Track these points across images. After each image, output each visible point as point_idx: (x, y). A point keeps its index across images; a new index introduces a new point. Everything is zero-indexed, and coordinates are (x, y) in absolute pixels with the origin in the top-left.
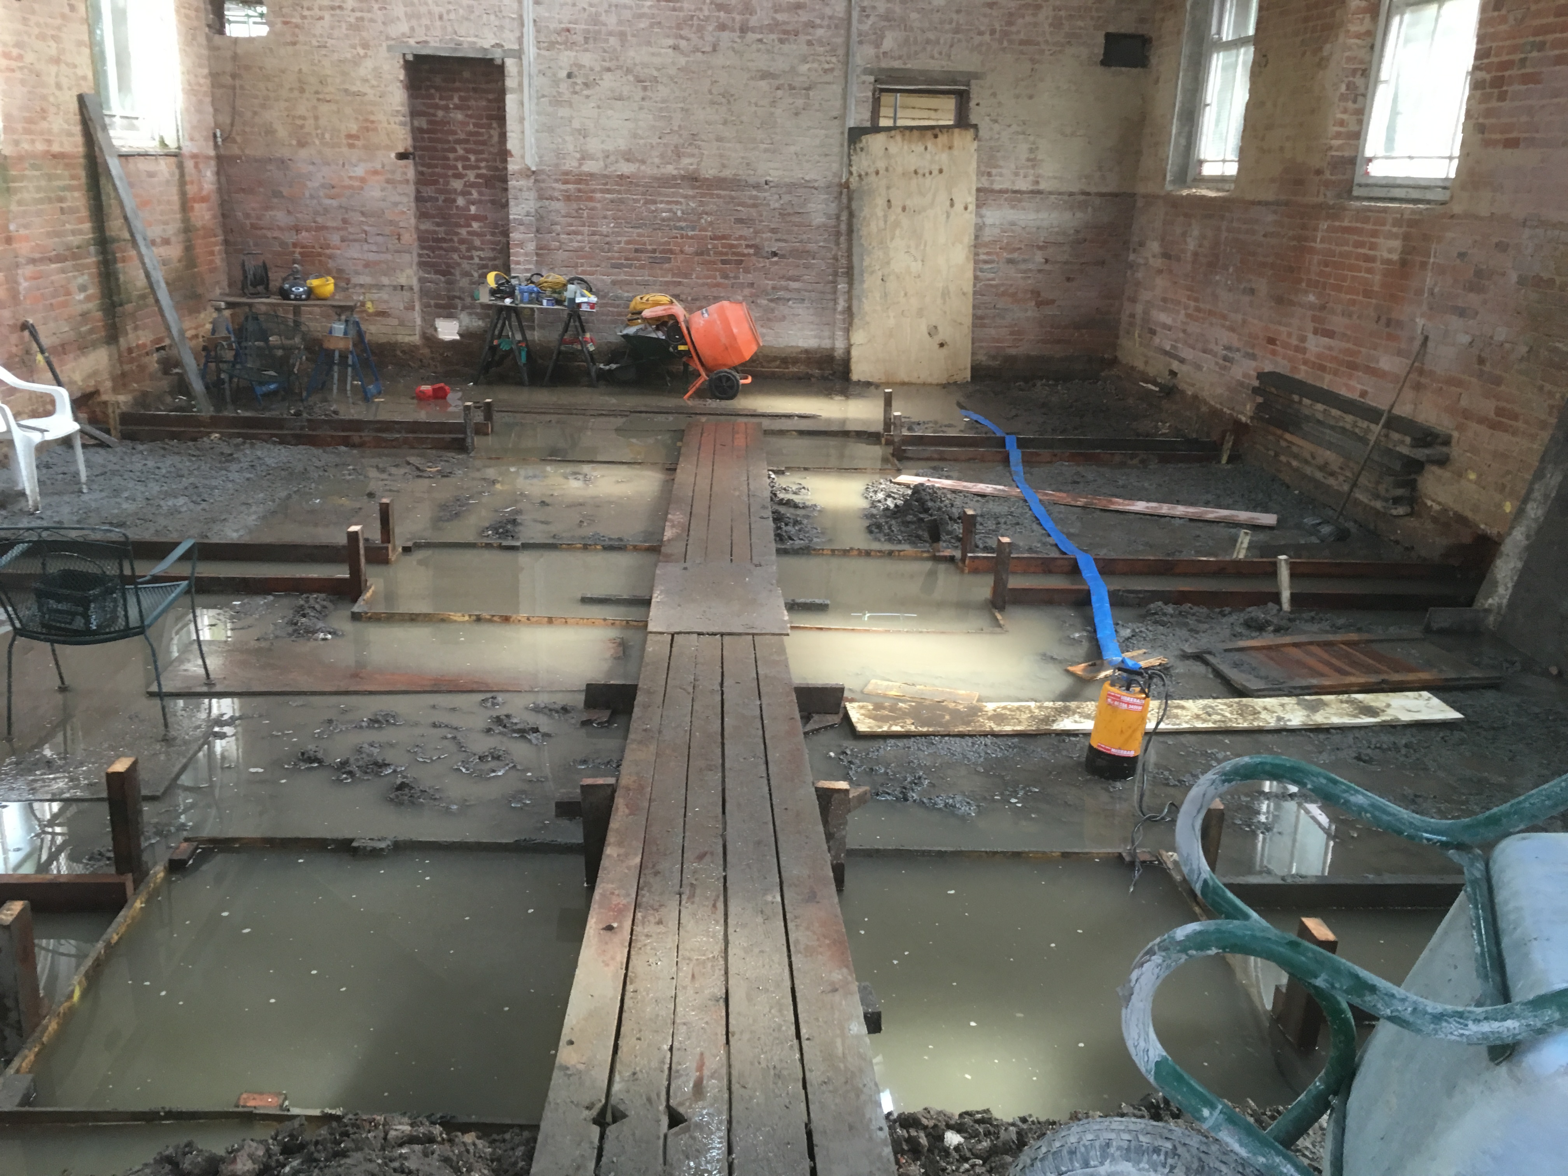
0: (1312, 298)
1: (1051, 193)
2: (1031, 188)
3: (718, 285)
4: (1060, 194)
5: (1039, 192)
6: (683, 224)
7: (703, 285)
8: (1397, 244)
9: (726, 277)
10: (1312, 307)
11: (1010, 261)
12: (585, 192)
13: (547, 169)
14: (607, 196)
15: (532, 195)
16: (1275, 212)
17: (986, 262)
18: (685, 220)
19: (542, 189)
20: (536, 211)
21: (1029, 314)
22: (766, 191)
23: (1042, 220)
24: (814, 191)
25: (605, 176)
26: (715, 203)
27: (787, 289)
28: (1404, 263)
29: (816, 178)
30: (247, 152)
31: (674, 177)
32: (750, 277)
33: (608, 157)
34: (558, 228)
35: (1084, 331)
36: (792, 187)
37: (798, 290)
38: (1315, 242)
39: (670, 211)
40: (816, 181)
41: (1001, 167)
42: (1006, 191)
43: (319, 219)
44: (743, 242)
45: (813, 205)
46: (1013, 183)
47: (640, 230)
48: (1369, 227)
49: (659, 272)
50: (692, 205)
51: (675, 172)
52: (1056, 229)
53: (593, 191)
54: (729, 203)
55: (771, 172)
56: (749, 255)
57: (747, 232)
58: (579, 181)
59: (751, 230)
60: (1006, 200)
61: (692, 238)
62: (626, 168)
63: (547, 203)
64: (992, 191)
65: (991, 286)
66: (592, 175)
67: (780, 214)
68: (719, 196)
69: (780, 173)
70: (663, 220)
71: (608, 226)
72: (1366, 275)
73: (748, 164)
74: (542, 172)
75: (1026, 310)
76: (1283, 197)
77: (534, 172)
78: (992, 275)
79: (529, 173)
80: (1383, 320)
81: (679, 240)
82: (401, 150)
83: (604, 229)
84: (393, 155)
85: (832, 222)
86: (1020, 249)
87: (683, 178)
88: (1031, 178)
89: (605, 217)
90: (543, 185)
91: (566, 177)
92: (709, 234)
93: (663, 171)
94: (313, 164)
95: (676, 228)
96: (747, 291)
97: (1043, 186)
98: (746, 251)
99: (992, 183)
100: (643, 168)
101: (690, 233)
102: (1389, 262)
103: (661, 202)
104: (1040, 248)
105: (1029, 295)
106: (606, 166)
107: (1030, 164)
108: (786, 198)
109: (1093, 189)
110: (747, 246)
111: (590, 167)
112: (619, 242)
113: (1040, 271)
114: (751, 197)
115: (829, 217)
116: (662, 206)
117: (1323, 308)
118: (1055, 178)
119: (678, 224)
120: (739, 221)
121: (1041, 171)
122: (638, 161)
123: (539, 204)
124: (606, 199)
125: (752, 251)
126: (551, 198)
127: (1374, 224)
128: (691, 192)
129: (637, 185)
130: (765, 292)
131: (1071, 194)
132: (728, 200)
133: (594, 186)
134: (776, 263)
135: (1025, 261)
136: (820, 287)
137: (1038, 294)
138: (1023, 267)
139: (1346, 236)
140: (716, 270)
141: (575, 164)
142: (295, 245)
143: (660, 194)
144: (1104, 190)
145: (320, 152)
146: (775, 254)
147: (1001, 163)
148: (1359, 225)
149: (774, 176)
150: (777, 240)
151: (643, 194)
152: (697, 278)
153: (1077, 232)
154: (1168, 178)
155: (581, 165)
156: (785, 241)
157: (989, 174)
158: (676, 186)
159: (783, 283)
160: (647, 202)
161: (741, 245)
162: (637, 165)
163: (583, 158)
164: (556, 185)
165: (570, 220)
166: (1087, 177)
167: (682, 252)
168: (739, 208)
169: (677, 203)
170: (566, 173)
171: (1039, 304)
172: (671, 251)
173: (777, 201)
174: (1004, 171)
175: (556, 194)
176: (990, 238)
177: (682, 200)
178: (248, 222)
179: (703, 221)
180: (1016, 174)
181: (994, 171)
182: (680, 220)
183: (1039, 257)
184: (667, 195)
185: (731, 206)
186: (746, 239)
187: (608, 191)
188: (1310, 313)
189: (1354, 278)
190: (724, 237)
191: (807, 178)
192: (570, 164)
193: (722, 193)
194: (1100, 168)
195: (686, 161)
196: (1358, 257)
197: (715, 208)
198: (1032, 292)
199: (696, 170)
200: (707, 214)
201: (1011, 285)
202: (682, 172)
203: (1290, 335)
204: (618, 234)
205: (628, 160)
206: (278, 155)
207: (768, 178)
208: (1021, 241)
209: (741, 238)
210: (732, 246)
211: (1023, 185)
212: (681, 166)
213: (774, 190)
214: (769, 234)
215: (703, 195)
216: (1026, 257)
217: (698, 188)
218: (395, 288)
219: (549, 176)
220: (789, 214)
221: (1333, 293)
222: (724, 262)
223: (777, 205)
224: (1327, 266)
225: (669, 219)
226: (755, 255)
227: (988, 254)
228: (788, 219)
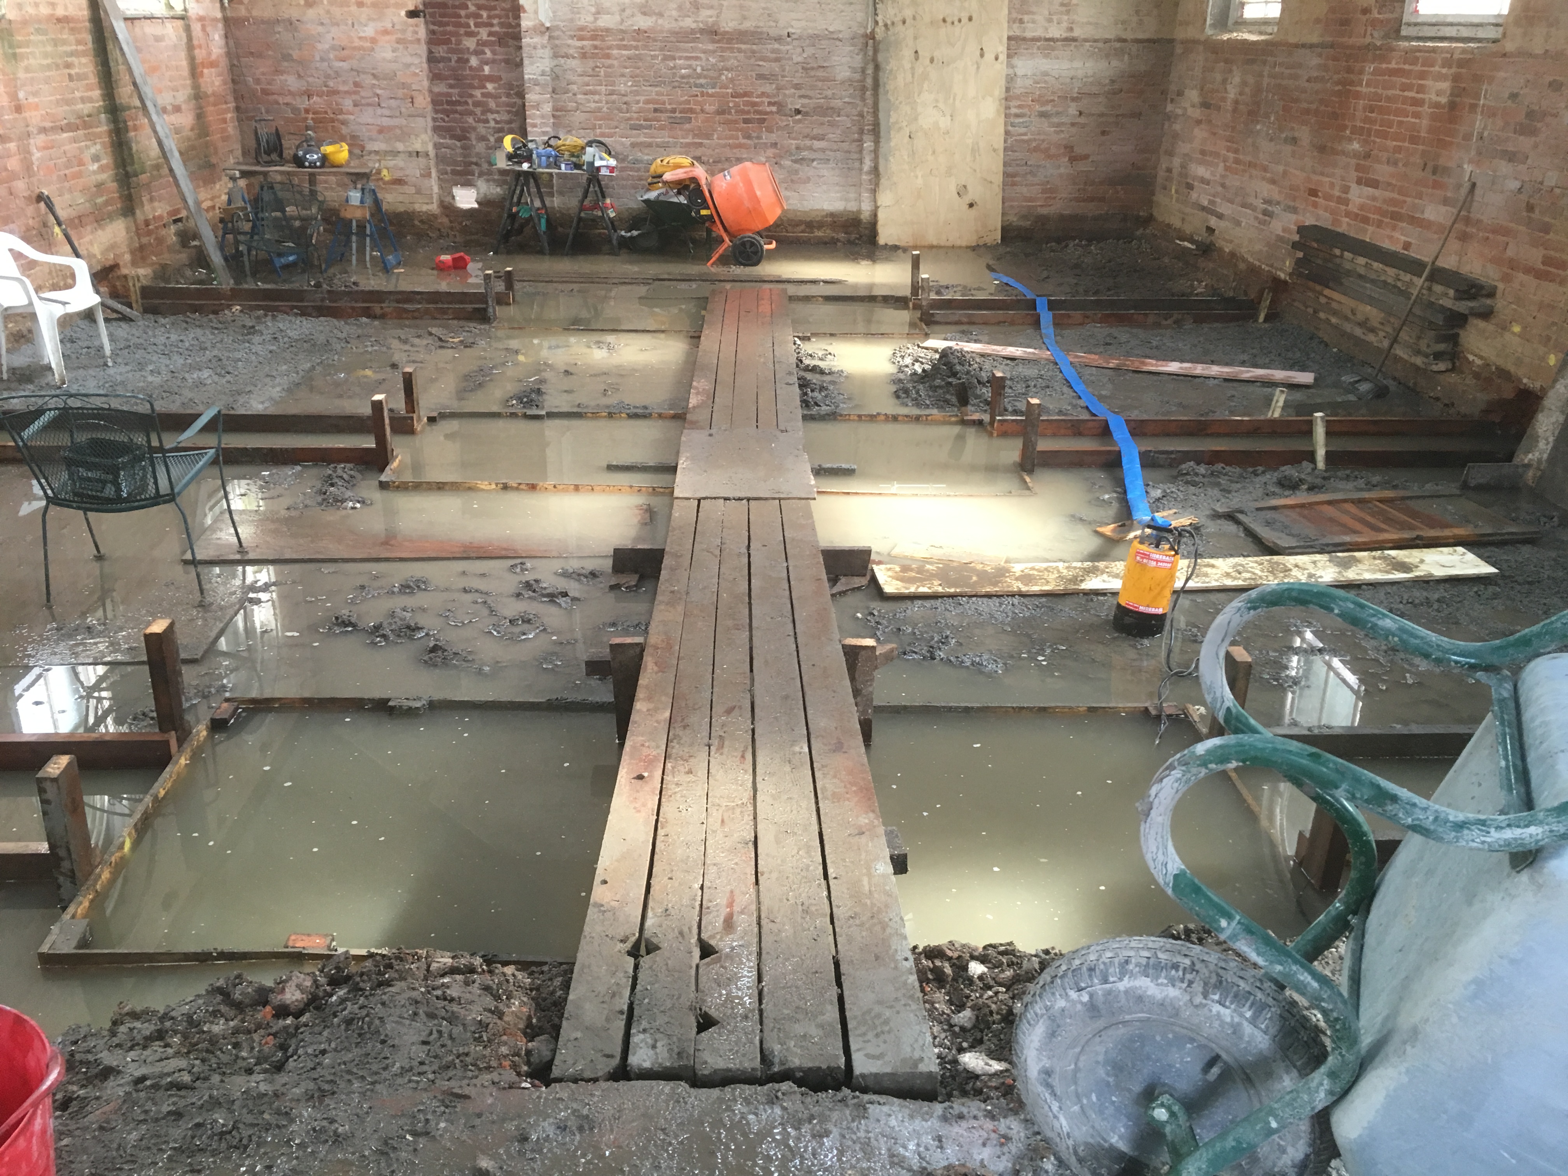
0: (1356, 146)
1: (1086, 40)
2: (1065, 35)
3: (740, 146)
4: (1096, 41)
5: (1074, 40)
6: (702, 81)
7: (725, 146)
8: (1445, 85)
9: (749, 137)
10: (1356, 155)
11: (1043, 115)
12: (602, 49)
13: (562, 24)
14: (624, 52)
15: (547, 53)
16: (1320, 55)
17: (1017, 116)
18: (705, 77)
19: (557, 46)
20: (552, 70)
21: (1062, 170)
22: (788, 44)
23: (1077, 69)
24: (838, 43)
25: (622, 31)
26: (736, 58)
27: (811, 148)
28: (1453, 106)
29: (841, 28)
30: (255, 13)
31: (693, 31)
32: (773, 137)
33: (624, 10)
34: (574, 87)
35: (1119, 188)
36: (815, 38)
37: (823, 150)
38: (1361, 85)
39: (689, 67)
40: (840, 32)
41: (1033, 13)
42: (1038, 39)
43: (331, 84)
44: (766, 100)
45: (837, 58)
46: (1046, 29)
47: (658, 89)
48: (1418, 68)
49: (679, 133)
50: (712, 60)
51: (694, 26)
52: (1091, 79)
53: (610, 48)
54: (749, 58)
55: (793, 23)
56: (771, 112)
57: (769, 88)
58: (594, 38)
59: (774, 86)
60: (1038, 48)
61: (712, 96)
62: (644, 22)
63: (562, 61)
64: (1024, 39)
65: (1023, 140)
66: (607, 30)
67: (803, 68)
68: (740, 51)
69: (803, 24)
70: (683, 77)
71: (625, 84)
72: (1413, 120)
73: (769, 15)
74: (557, 28)
75: (1059, 167)
76: (1329, 39)
77: (548, 28)
78: (1023, 130)
79: (543, 29)
80: (1429, 168)
81: (699, 99)
82: (412, 8)
83: (622, 88)
84: (403, 13)
85: (857, 76)
86: (1053, 101)
87: (702, 31)
88: (1065, 25)
89: (623, 75)
90: (557, 42)
91: (581, 33)
92: (730, 91)
93: (681, 24)
94: (322, 24)
95: (696, 86)
96: (770, 152)
97: (1076, 33)
98: (768, 109)
99: (1024, 30)
100: (660, 21)
101: (710, 91)
102: (1437, 105)
103: (680, 58)
104: (1074, 99)
105: (1062, 151)
106: (622, 20)
107: (1064, 9)
108: (810, 51)
109: (1129, 35)
110: (770, 104)
111: (605, 21)
112: (638, 102)
113: (1073, 124)
114: (773, 51)
115: (854, 70)
116: (681, 62)
117: (1367, 156)
118: (1089, 23)
119: (698, 82)
120: (760, 77)
121: (1075, 17)
122: (656, 14)
123: (555, 62)
124: (622, 56)
125: (774, 109)
126: (566, 56)
127: (1422, 66)
128: (711, 47)
129: (655, 40)
130: (789, 153)
131: (1106, 41)
132: (749, 54)
133: (611, 41)
134: (799, 121)
135: (1058, 113)
136: (845, 146)
137: (1072, 147)
138: (1055, 120)
139: (1394, 79)
140: (737, 130)
141: (590, 18)
142: (307, 111)
143: (678, 49)
144: (1141, 36)
145: (328, 12)
146: (798, 112)
147: (1034, 9)
148: (1407, 67)
149: (796, 28)
150: (801, 97)
151: (661, 49)
152: (718, 138)
153: (1113, 81)
154: (1209, 22)
155: (596, 19)
156: (810, 98)
157: (1021, 21)
158: (695, 40)
159: (808, 142)
160: (666, 58)
161: (763, 102)
162: (654, 18)
163: (598, 13)
164: (570, 42)
165: (587, 79)
166: (1123, 22)
167: (702, 111)
168: (761, 63)
169: (697, 58)
170: (582, 29)
171: (1073, 159)
172: (691, 111)
173: (800, 55)
174: (1036, 17)
175: (571, 51)
176: (1022, 90)
177: (702, 55)
178: (258, 87)
179: (724, 77)
180: (1050, 21)
181: (1026, 18)
182: (699, 76)
183: (1073, 110)
184: (686, 50)
185: (752, 61)
186: (768, 96)
187: (626, 48)
188: (1353, 161)
189: (1400, 123)
190: (745, 94)
191: (831, 29)
192: (585, 19)
193: (743, 46)
194: (1137, 12)
195: (705, 13)
196: (1405, 100)
197: (736, 63)
198: (1066, 147)
199: (715, 23)
200: (727, 70)
201: (1043, 141)
202: (701, 25)
203: (1332, 185)
204: (637, 93)
205: (644, 14)
206: (286, 16)
207: (791, 30)
208: (1053, 93)
209: (763, 94)
210: (754, 104)
211: (1056, 32)
212: (700, 19)
213: (796, 43)
214: (793, 91)
215: (723, 50)
216: (1060, 109)
217: (718, 42)
218: (410, 154)
219: (564, 32)
220: (812, 69)
221: (1378, 140)
222: (746, 121)
223: (800, 59)
224: (1372, 112)
225: (689, 76)
226: (777, 113)
227: (1019, 107)
228: (812, 73)
